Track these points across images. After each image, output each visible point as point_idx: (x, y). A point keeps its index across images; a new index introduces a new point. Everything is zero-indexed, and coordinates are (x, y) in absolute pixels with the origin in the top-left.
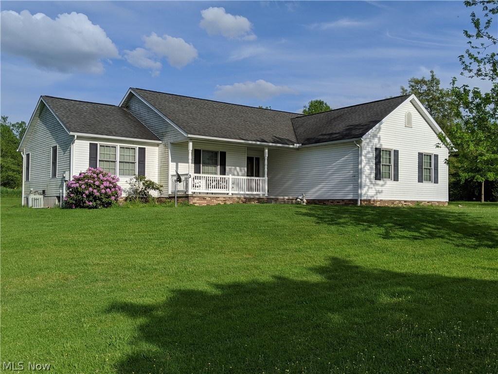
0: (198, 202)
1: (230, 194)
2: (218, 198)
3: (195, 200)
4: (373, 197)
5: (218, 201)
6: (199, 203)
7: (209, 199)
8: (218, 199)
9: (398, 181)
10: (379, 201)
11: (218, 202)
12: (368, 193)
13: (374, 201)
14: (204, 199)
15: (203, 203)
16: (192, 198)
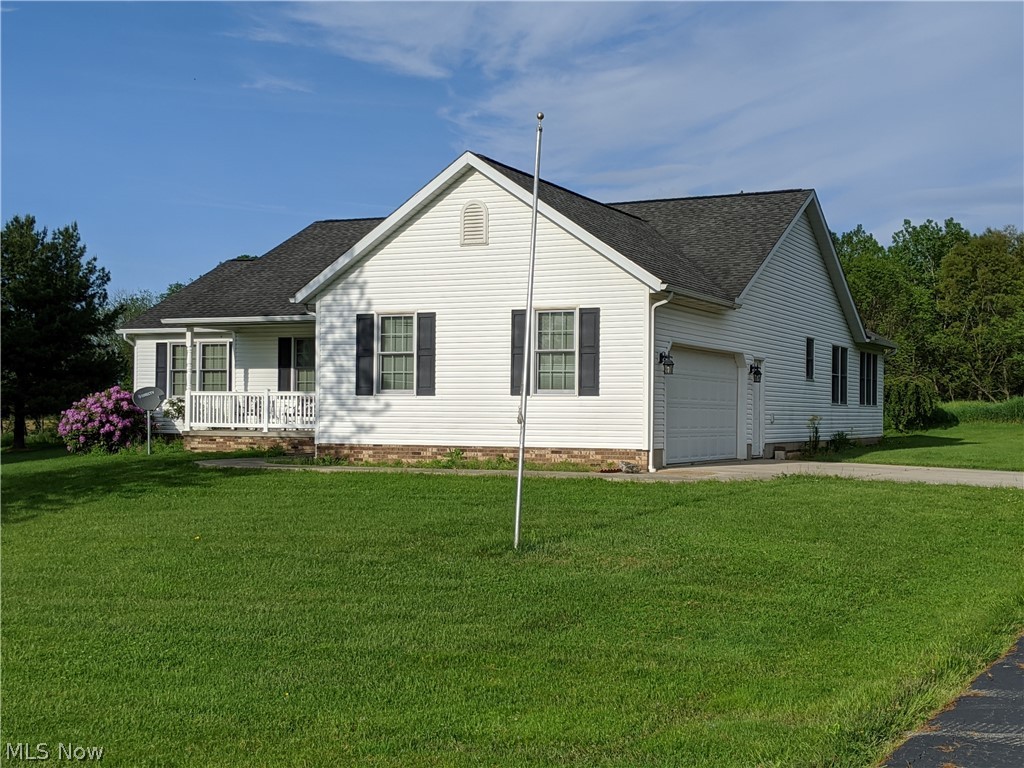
0: (200, 446)
1: (265, 430)
2: (240, 437)
3: (195, 444)
4: (348, 438)
5: (239, 444)
6: (202, 448)
7: (222, 440)
8: (239, 440)
9: (432, 393)
10: (370, 449)
11: (240, 447)
12: (333, 430)
13: (352, 447)
14: (212, 440)
15: (211, 448)
16: (189, 439)
